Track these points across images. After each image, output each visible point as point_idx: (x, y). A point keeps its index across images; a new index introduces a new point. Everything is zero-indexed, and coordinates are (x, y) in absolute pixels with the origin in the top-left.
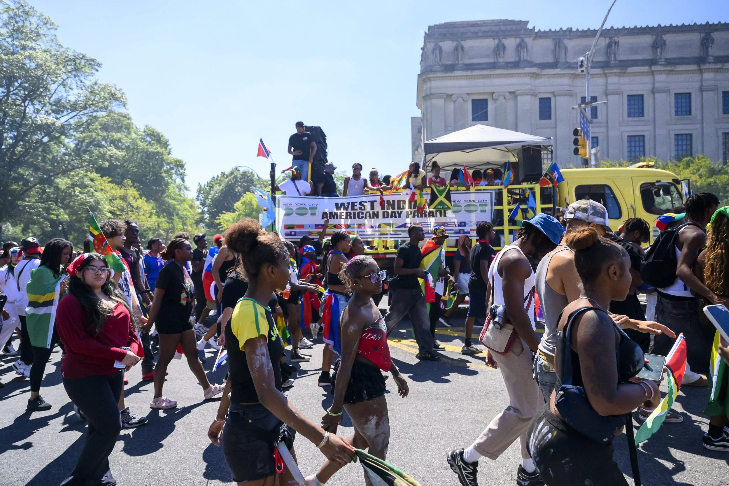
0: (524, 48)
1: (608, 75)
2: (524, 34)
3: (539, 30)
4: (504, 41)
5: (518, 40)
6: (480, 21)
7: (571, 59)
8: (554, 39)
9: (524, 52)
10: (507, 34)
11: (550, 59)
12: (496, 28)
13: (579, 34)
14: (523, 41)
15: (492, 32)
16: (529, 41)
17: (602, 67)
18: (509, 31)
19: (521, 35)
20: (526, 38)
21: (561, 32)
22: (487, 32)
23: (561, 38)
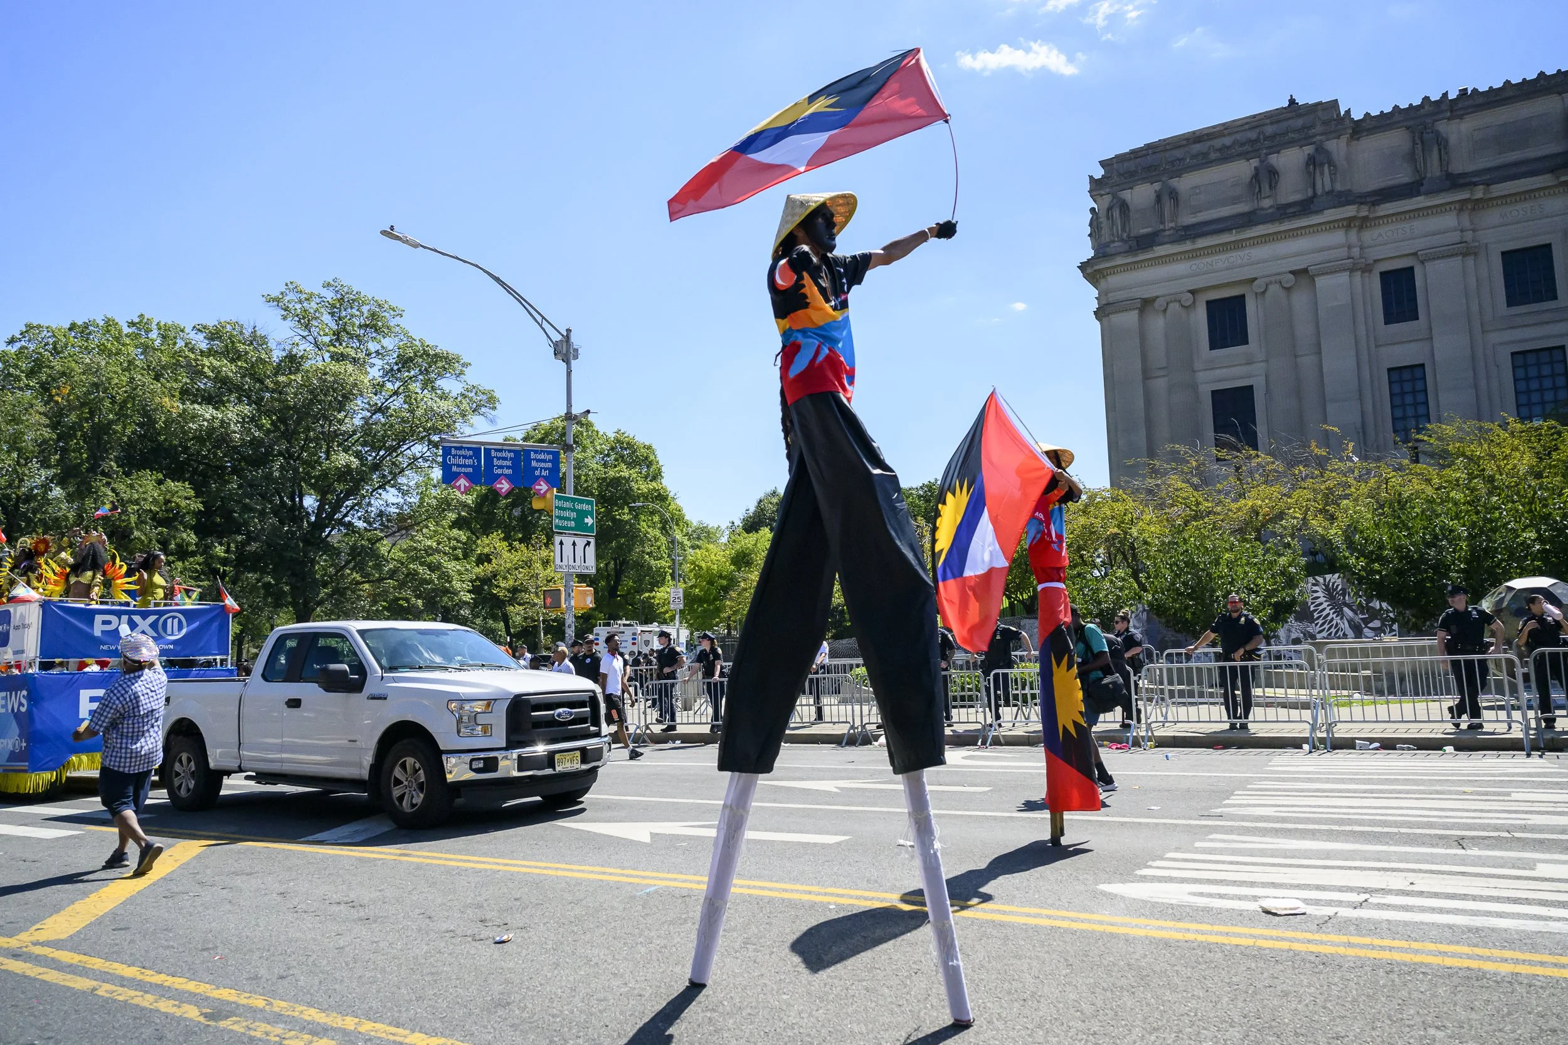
0: (1322, 165)
2: (1321, 134)
4: (1274, 159)
5: (1309, 150)
6: (1214, 127)
7: (1459, 166)
8: (1408, 128)
9: (1322, 174)
10: (1278, 143)
11: (1403, 176)
12: (1253, 135)
13: (1480, 100)
14: (1320, 149)
15: (1243, 144)
16: (1337, 147)
17: (1552, 171)
18: (1285, 133)
19: (1314, 136)
20: (1328, 140)
21: (1427, 107)
22: (1228, 148)
23: (1429, 120)
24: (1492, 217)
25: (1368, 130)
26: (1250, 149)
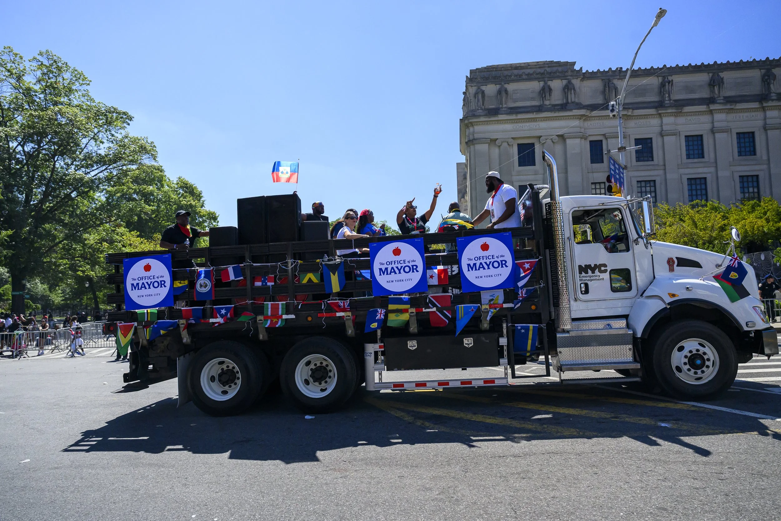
0: (571, 90)
1: (662, 115)
2: (571, 76)
3: (587, 71)
4: (550, 83)
5: (565, 82)
6: (525, 63)
8: (602, 80)
9: (571, 94)
10: (553, 76)
11: (599, 100)
12: (542, 71)
14: (570, 82)
15: (537, 74)
16: (576, 82)
17: (656, 108)
18: (555, 73)
19: (567, 76)
20: (573, 79)
21: (610, 73)
22: (532, 74)
23: (611, 78)
24: (632, 123)
25: (587, 78)
26: (540, 77)
